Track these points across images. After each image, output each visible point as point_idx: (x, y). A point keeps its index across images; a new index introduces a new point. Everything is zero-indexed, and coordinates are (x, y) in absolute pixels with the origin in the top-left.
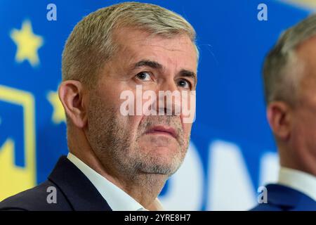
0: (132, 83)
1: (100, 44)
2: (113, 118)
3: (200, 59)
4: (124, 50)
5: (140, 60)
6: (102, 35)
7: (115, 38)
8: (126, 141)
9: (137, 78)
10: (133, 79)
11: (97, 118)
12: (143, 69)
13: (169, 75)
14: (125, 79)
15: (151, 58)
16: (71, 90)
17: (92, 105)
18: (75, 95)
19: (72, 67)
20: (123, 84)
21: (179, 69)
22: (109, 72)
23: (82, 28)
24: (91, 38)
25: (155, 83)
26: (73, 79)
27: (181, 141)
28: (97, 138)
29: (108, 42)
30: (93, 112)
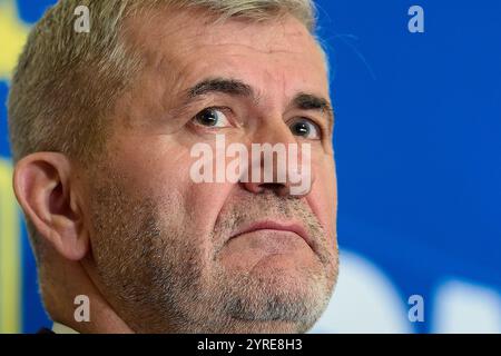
0: (188, 138)
1: (99, 57)
2: (149, 221)
3: (331, 72)
4: (158, 61)
5: (199, 80)
6: (101, 37)
7: (132, 40)
8: (190, 266)
9: (197, 123)
10: (189, 127)
11: (113, 229)
12: (208, 100)
13: (271, 108)
14: (169, 128)
15: (224, 74)
16: (42, 175)
17: (100, 202)
18: (53, 185)
19: (37, 123)
20: (167, 142)
21: (291, 93)
22: (127, 118)
23: (48, 31)
24: (74, 48)
25: (241, 131)
26: (45, 150)
27: (323, 253)
28: (119, 276)
29: (118, 52)
30: (103, 217)
